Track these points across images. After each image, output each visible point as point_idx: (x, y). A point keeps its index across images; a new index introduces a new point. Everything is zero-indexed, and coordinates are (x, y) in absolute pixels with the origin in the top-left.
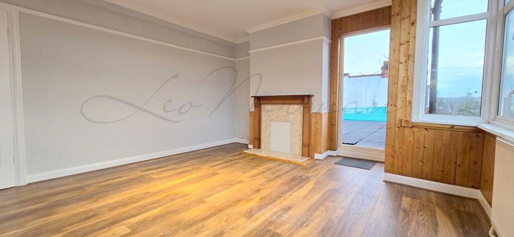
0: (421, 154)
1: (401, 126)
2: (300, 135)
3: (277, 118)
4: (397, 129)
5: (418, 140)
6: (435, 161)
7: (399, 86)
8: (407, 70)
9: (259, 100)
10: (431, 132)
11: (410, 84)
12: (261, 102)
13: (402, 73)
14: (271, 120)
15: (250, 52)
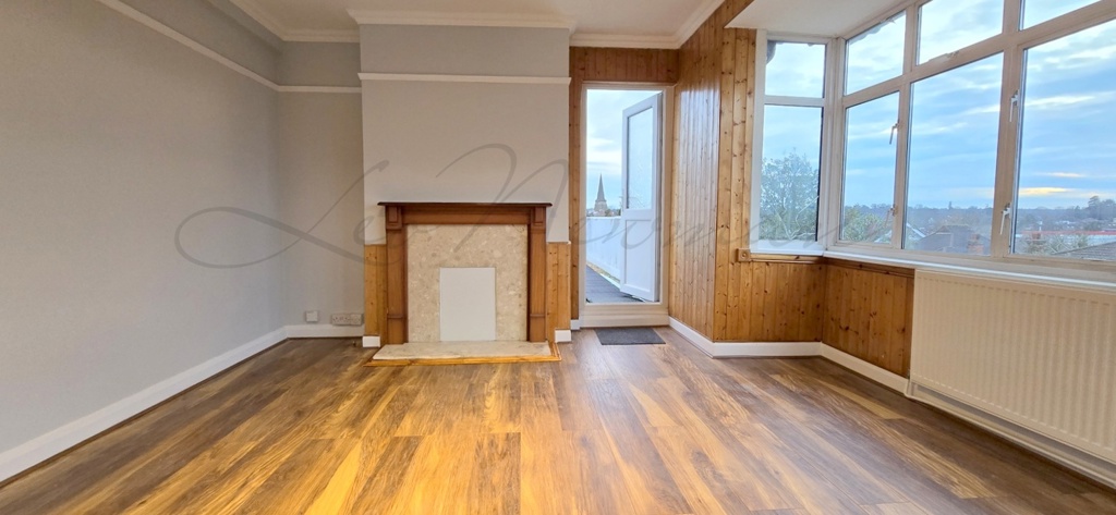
0: (761, 304)
1: (737, 260)
2: (520, 296)
3: (458, 258)
4: (731, 265)
5: (758, 282)
6: (778, 310)
7: (733, 195)
8: (743, 169)
9: (403, 213)
10: (772, 267)
11: (746, 191)
12: (409, 217)
13: (736, 175)
14: (442, 265)
15: (362, 76)
